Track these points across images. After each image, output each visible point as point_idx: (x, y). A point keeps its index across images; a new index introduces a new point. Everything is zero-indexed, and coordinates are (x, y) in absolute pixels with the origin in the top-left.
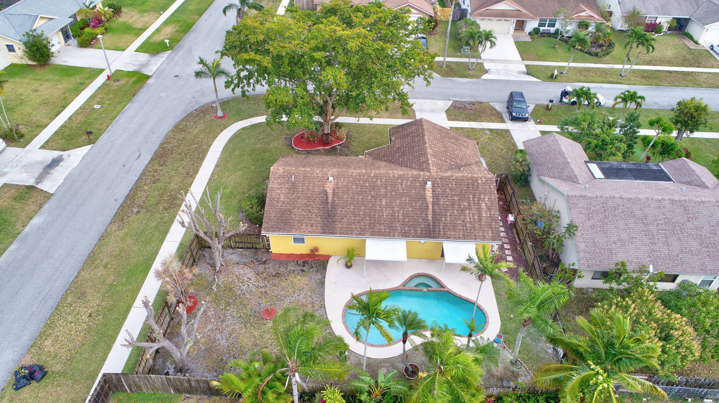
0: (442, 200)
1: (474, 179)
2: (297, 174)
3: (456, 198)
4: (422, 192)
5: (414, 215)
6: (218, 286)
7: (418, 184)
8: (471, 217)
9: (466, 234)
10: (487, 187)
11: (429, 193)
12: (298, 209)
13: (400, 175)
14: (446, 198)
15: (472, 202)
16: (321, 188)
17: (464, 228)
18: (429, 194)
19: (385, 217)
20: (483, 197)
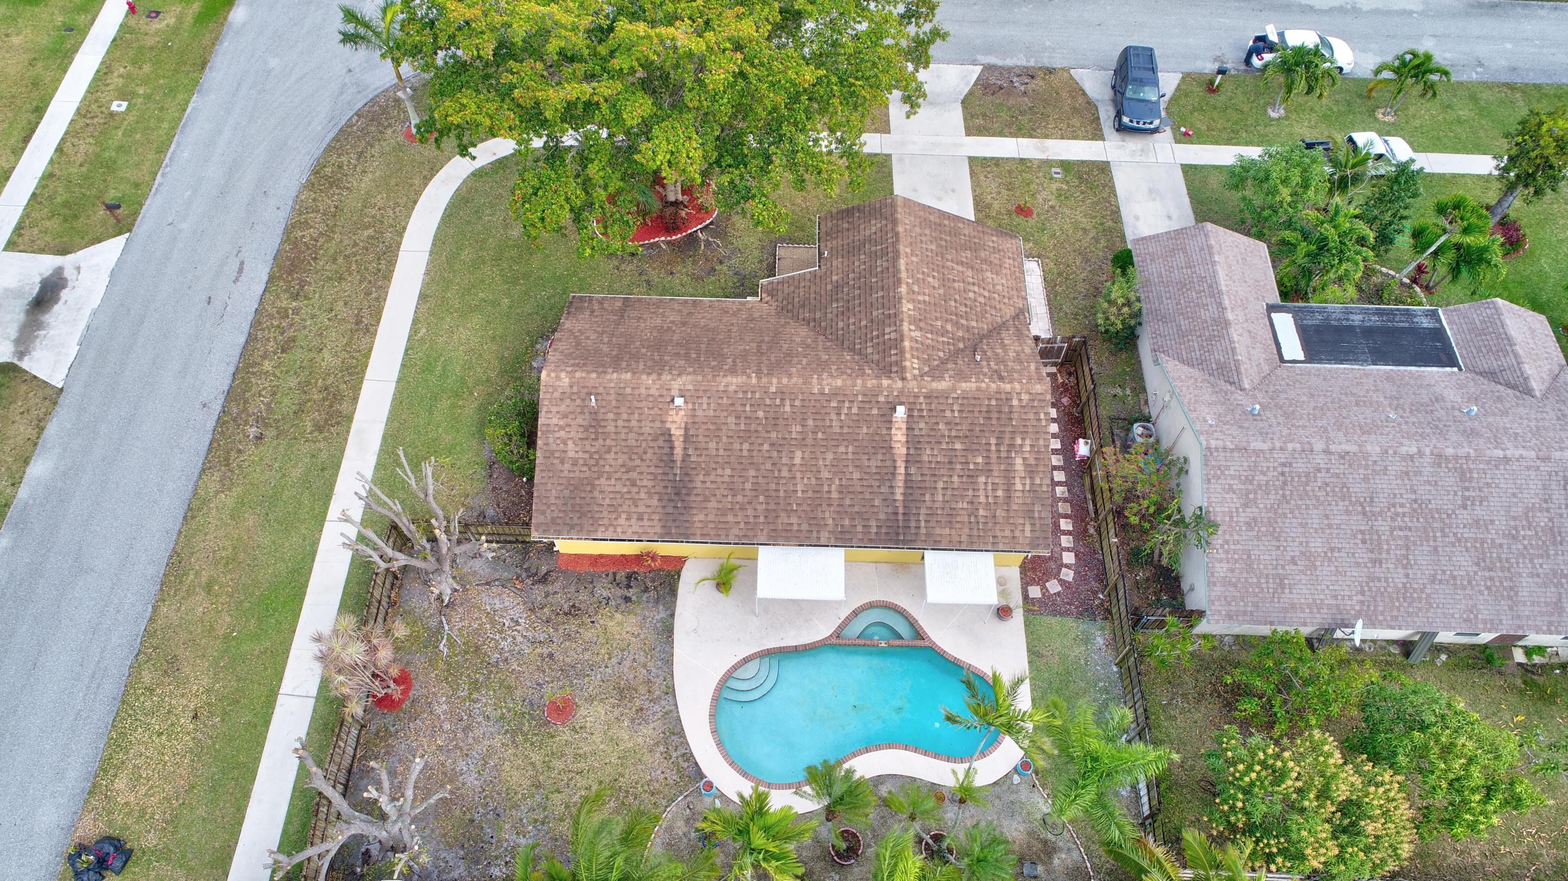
0: (928, 452)
1: (1003, 396)
2: (601, 390)
3: (958, 446)
4: (884, 432)
5: (864, 489)
6: (451, 644)
7: (875, 411)
8: (990, 493)
9: (975, 533)
10: (1031, 416)
11: (899, 433)
12: (609, 479)
13: (837, 388)
14: (936, 447)
15: (994, 456)
16: (658, 424)
17: (973, 519)
18: (899, 436)
19: (800, 494)
20: (1019, 441)
